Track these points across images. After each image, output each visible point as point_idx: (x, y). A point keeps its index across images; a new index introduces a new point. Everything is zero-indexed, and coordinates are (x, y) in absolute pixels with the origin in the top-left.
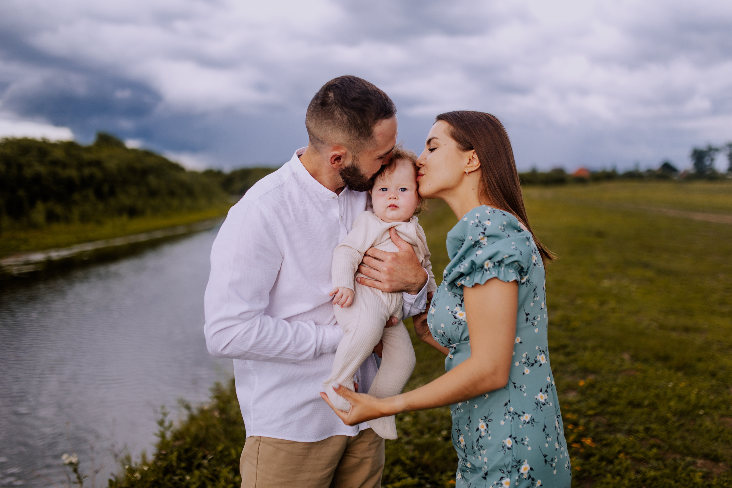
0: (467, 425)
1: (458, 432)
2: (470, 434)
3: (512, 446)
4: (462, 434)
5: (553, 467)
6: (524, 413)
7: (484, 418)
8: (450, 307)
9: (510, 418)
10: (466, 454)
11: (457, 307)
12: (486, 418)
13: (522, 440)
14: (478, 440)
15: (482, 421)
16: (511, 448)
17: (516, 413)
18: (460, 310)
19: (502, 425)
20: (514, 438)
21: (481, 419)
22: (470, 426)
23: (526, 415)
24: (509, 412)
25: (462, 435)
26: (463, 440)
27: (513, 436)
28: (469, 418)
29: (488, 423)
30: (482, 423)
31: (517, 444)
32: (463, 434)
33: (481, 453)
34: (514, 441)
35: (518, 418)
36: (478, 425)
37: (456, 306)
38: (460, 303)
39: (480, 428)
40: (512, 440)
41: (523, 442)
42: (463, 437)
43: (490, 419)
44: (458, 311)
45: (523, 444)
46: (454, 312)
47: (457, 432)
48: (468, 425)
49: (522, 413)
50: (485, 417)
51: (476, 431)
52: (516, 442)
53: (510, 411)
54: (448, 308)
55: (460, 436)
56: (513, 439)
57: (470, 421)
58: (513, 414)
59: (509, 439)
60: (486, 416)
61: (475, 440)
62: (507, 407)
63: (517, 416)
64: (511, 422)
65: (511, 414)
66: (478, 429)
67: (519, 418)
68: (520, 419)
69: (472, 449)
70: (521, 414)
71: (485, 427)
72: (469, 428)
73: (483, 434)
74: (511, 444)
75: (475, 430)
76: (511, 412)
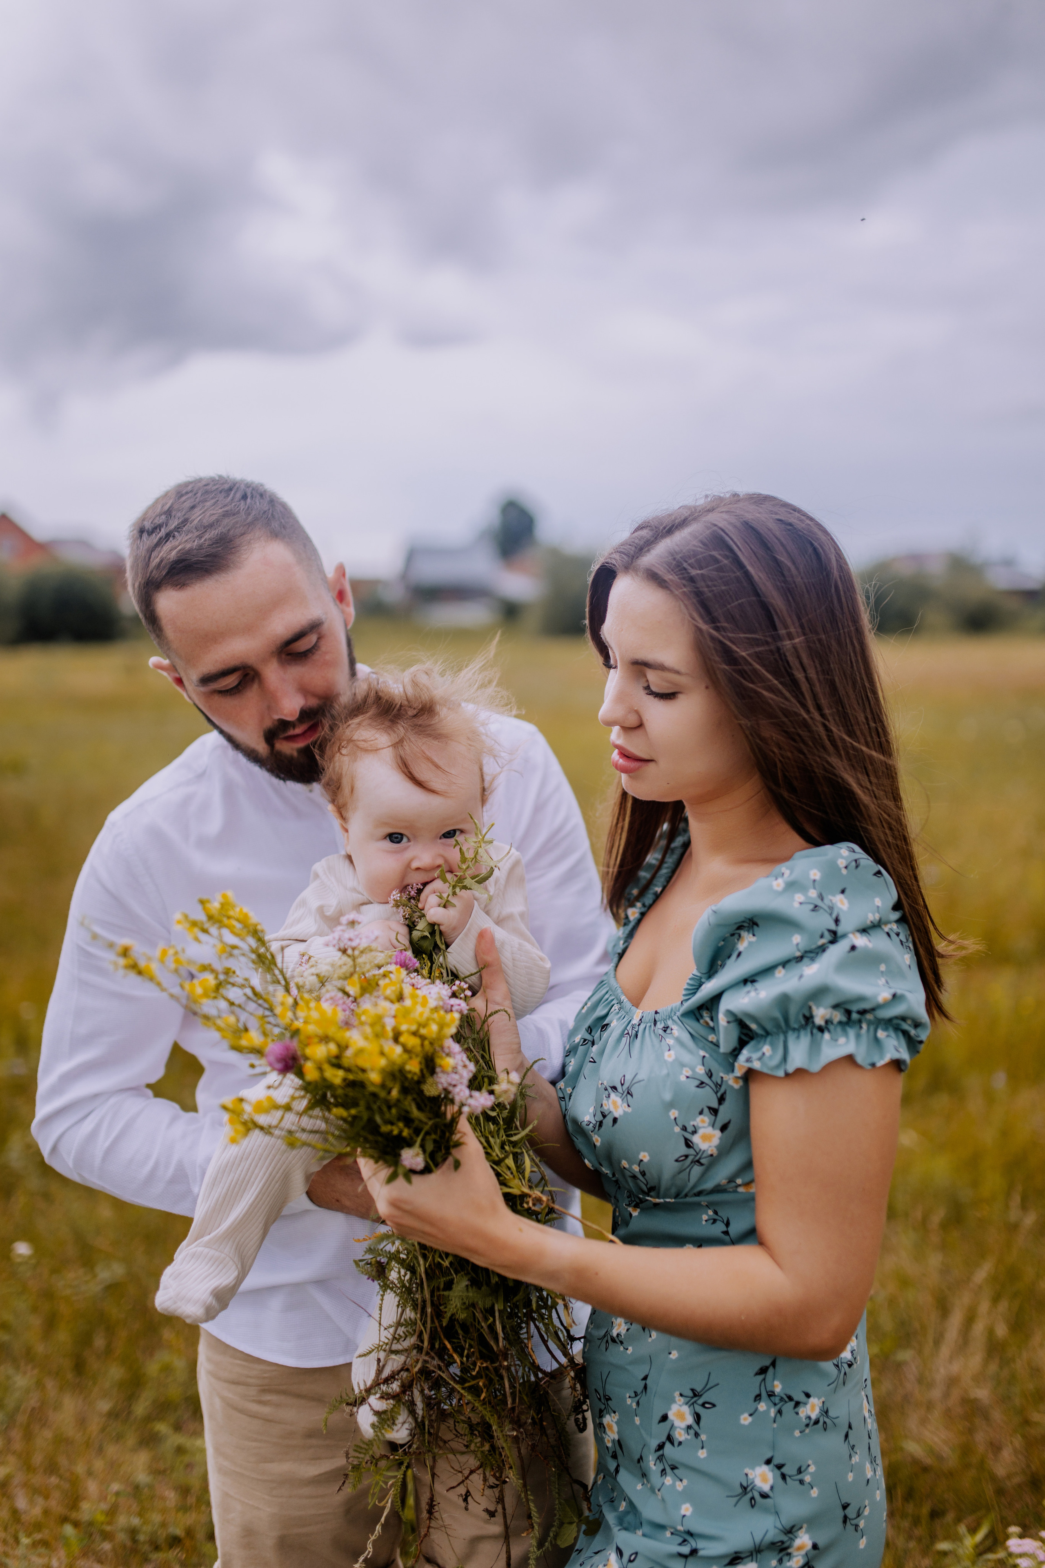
0: (633, 1395)
1: (603, 1401)
2: (637, 1421)
3: (772, 1488)
4: (615, 1412)
5: (859, 1529)
6: (808, 1396)
7: (691, 1394)
8: (679, 1114)
9: (773, 1412)
10: (618, 1466)
11: (701, 1117)
12: (695, 1394)
13: (800, 1471)
14: (661, 1447)
15: (682, 1399)
16: (771, 1494)
17: (790, 1398)
18: (709, 1125)
19: (744, 1426)
20: (779, 1467)
21: (681, 1395)
22: (643, 1399)
23: (812, 1400)
24: (771, 1395)
25: (613, 1415)
26: (615, 1428)
27: (776, 1461)
28: (645, 1378)
29: (699, 1409)
30: (680, 1406)
31: (786, 1483)
32: (617, 1413)
33: (663, 1483)
34: (778, 1473)
35: (793, 1412)
36: (670, 1409)
37: (701, 1113)
38: (715, 1104)
39: (671, 1415)
40: (772, 1471)
41: (800, 1477)
42: (615, 1420)
43: (708, 1400)
44: (700, 1128)
45: (802, 1482)
46: (690, 1129)
47: (600, 1399)
48: (636, 1394)
49: (803, 1395)
50: (692, 1390)
51: (660, 1422)
52: (784, 1477)
53: (773, 1392)
54: (674, 1113)
55: (605, 1412)
56: (776, 1471)
57: (645, 1387)
58: (782, 1399)
59: (765, 1469)
60: (698, 1389)
61: (654, 1444)
62: (764, 1379)
63: (792, 1404)
64: (775, 1422)
65: (777, 1400)
66: (664, 1418)
67: (796, 1410)
68: (797, 1413)
69: (639, 1461)
70: (802, 1398)
71: (690, 1420)
72: (638, 1403)
73: (680, 1435)
74: (771, 1481)
75: (658, 1417)
76: (776, 1394)
